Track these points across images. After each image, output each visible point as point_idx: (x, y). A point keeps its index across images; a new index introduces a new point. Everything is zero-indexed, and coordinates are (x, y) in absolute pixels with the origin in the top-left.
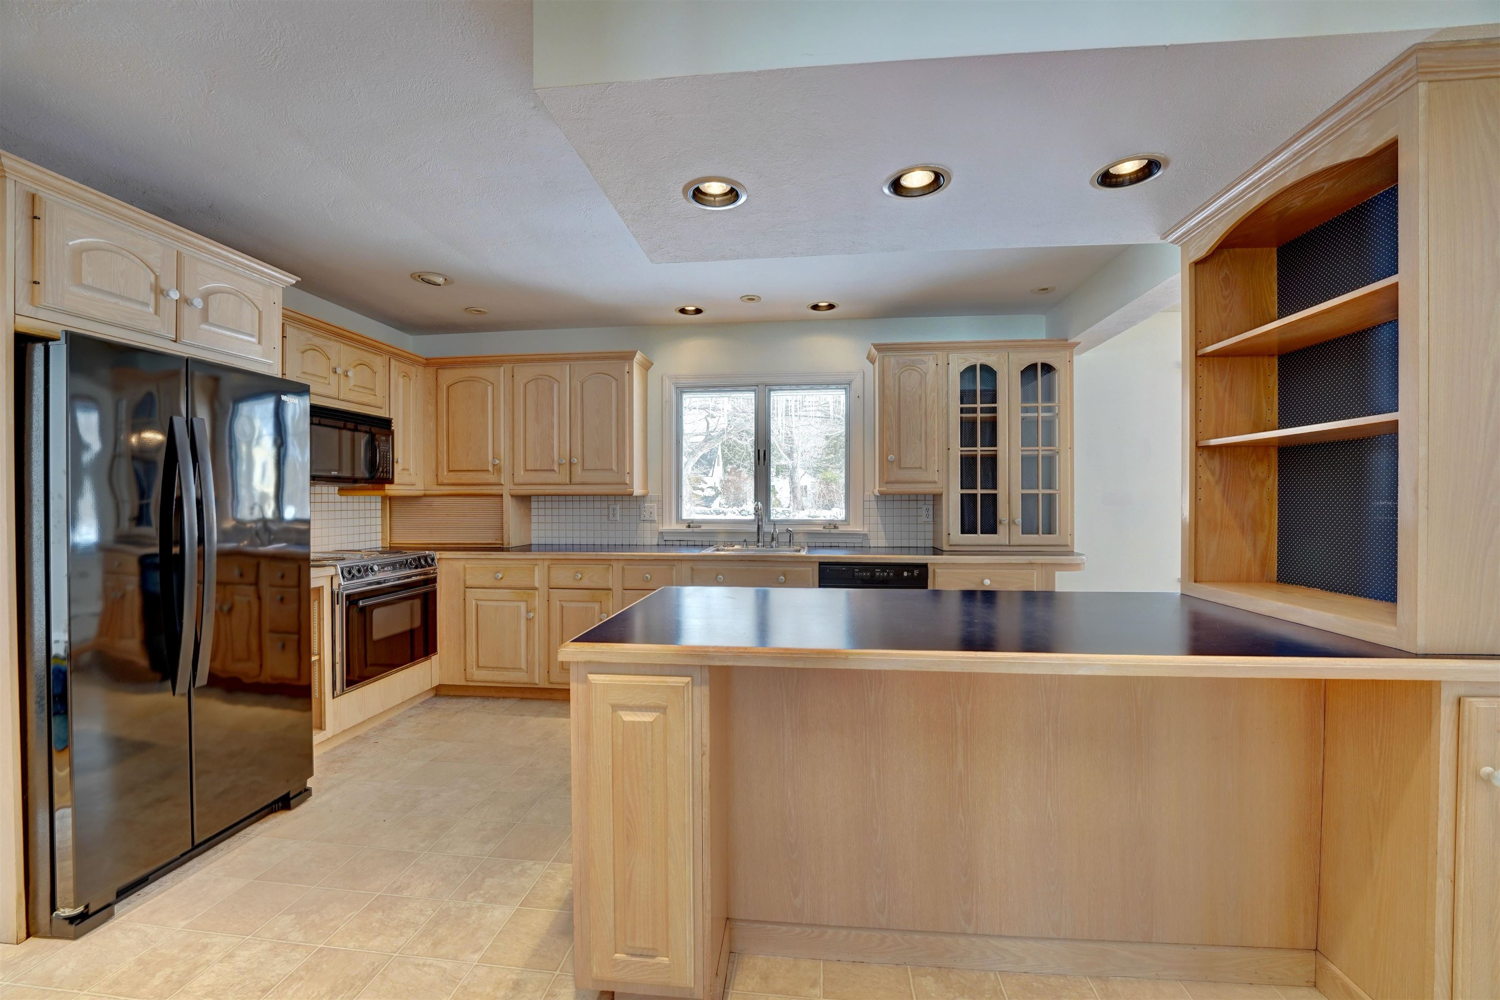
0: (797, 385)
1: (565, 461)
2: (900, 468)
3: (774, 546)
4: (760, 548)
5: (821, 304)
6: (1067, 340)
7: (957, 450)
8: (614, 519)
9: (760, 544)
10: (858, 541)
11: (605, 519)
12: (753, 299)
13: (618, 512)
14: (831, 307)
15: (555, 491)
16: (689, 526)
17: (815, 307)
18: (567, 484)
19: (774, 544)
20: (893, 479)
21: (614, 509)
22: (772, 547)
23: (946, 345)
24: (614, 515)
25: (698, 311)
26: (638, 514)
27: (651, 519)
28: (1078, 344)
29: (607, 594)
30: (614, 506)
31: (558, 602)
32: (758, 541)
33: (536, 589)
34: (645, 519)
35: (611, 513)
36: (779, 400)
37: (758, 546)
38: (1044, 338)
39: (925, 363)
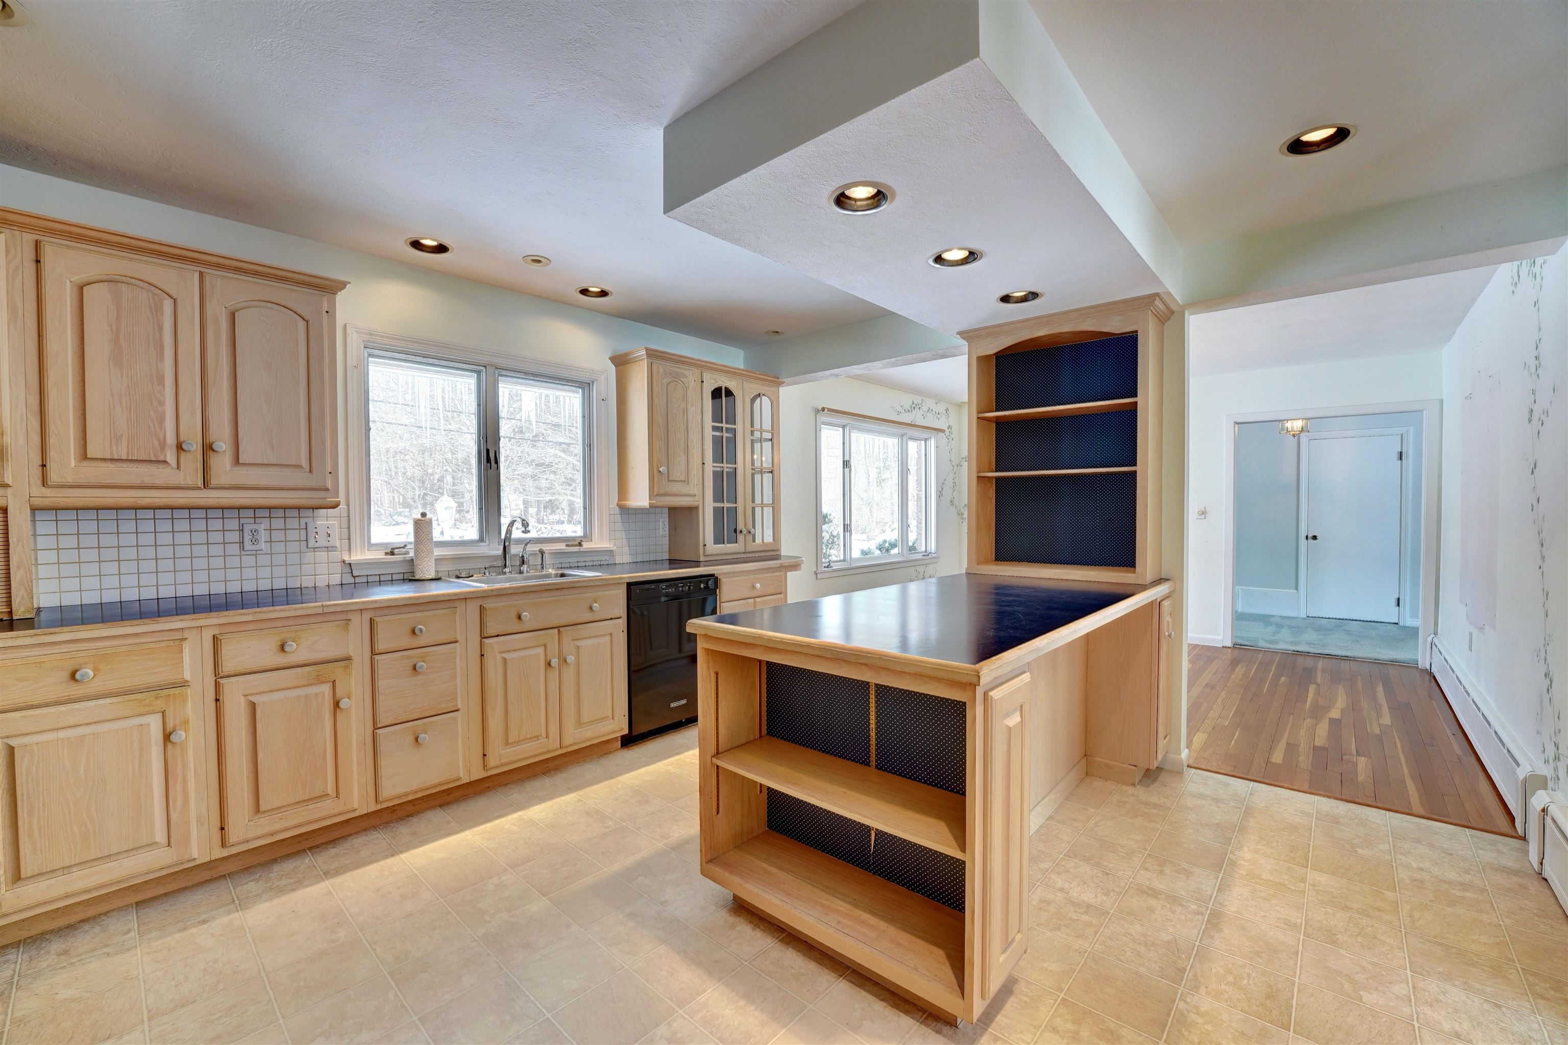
0: (534, 375)
1: (195, 446)
2: (669, 480)
3: (525, 571)
4: (508, 575)
5: (591, 289)
6: (778, 378)
7: (710, 467)
8: (254, 547)
9: (507, 570)
10: (605, 559)
11: (234, 549)
12: (539, 261)
13: (263, 536)
14: (603, 294)
15: (157, 500)
16: (392, 553)
17: (585, 292)
18: (199, 488)
19: (525, 568)
20: (662, 491)
21: (254, 532)
22: (521, 572)
23: (702, 363)
24: (255, 541)
25: (441, 249)
26: (303, 537)
27: (328, 544)
28: (784, 383)
29: (346, 667)
30: (254, 527)
31: (242, 698)
32: (505, 566)
33: (184, 684)
34: (317, 545)
35: (247, 537)
36: (506, 390)
37: (505, 573)
38: (742, 367)
39: (687, 378)
